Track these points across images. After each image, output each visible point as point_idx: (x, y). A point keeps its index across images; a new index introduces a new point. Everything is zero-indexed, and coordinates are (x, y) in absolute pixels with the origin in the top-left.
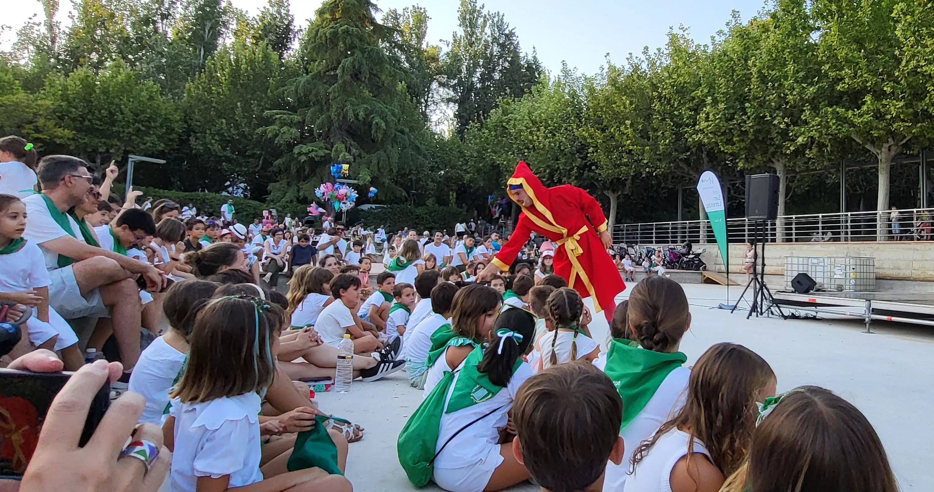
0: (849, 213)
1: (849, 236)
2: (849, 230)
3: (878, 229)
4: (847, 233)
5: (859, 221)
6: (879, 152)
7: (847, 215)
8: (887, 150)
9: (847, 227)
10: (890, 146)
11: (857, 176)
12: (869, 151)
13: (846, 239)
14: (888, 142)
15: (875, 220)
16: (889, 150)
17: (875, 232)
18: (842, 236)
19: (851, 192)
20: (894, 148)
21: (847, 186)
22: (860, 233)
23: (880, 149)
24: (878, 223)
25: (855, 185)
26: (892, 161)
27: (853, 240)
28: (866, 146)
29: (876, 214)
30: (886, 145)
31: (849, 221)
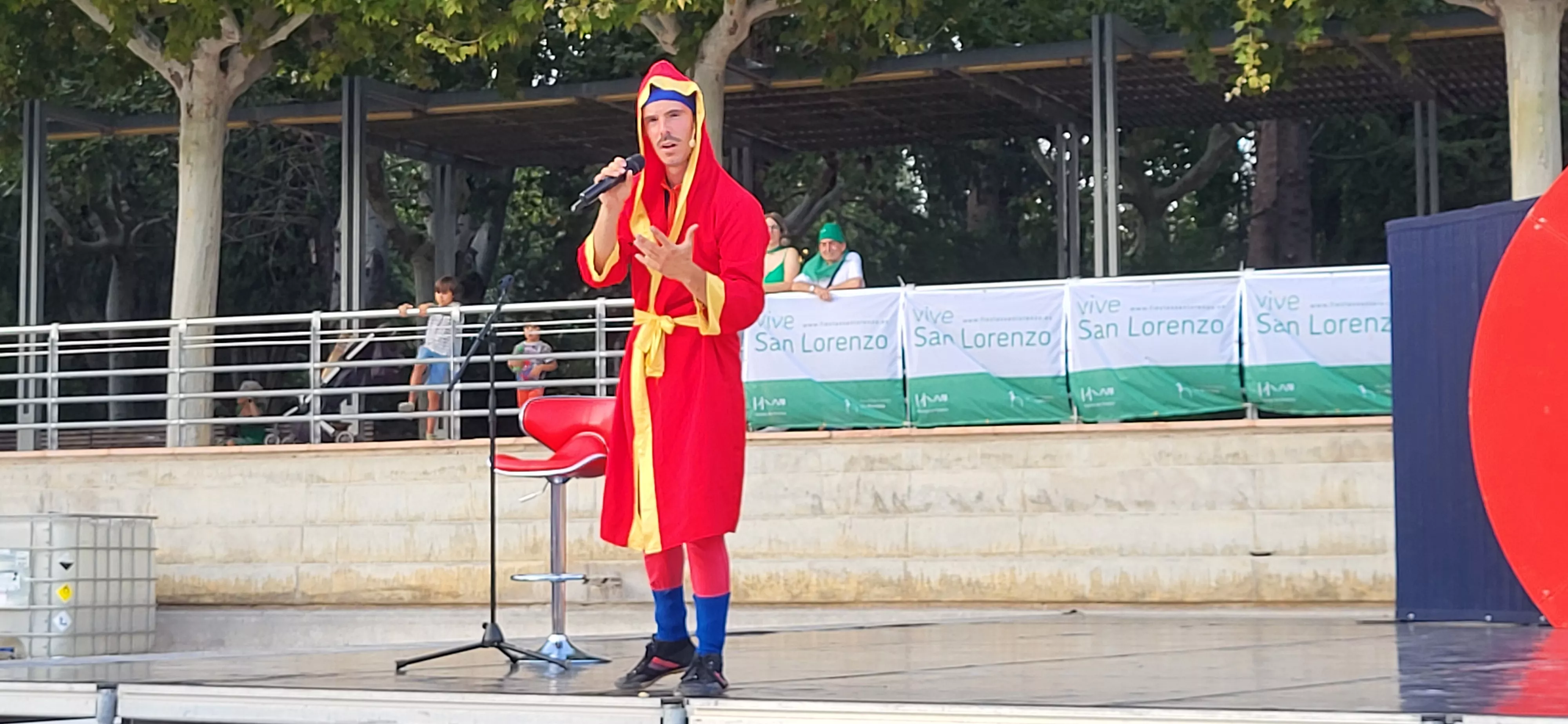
0: (54, 329)
1: (53, 424)
2: (52, 400)
3: (172, 395)
4: (42, 414)
5: (101, 362)
6: (183, 72)
7: (45, 337)
8: (214, 68)
9: (43, 388)
10: (225, 52)
11: (96, 173)
12: (142, 66)
13: (40, 441)
14: (217, 32)
15: (161, 359)
16: (223, 67)
17: (158, 410)
18: (25, 425)
19: (69, 240)
20: (240, 61)
21: (52, 214)
22: (100, 412)
23: (187, 62)
24: (174, 371)
25: (85, 212)
26: (232, 115)
27: (67, 441)
28: (132, 45)
29: (166, 332)
30: (211, 46)
31: (54, 363)
